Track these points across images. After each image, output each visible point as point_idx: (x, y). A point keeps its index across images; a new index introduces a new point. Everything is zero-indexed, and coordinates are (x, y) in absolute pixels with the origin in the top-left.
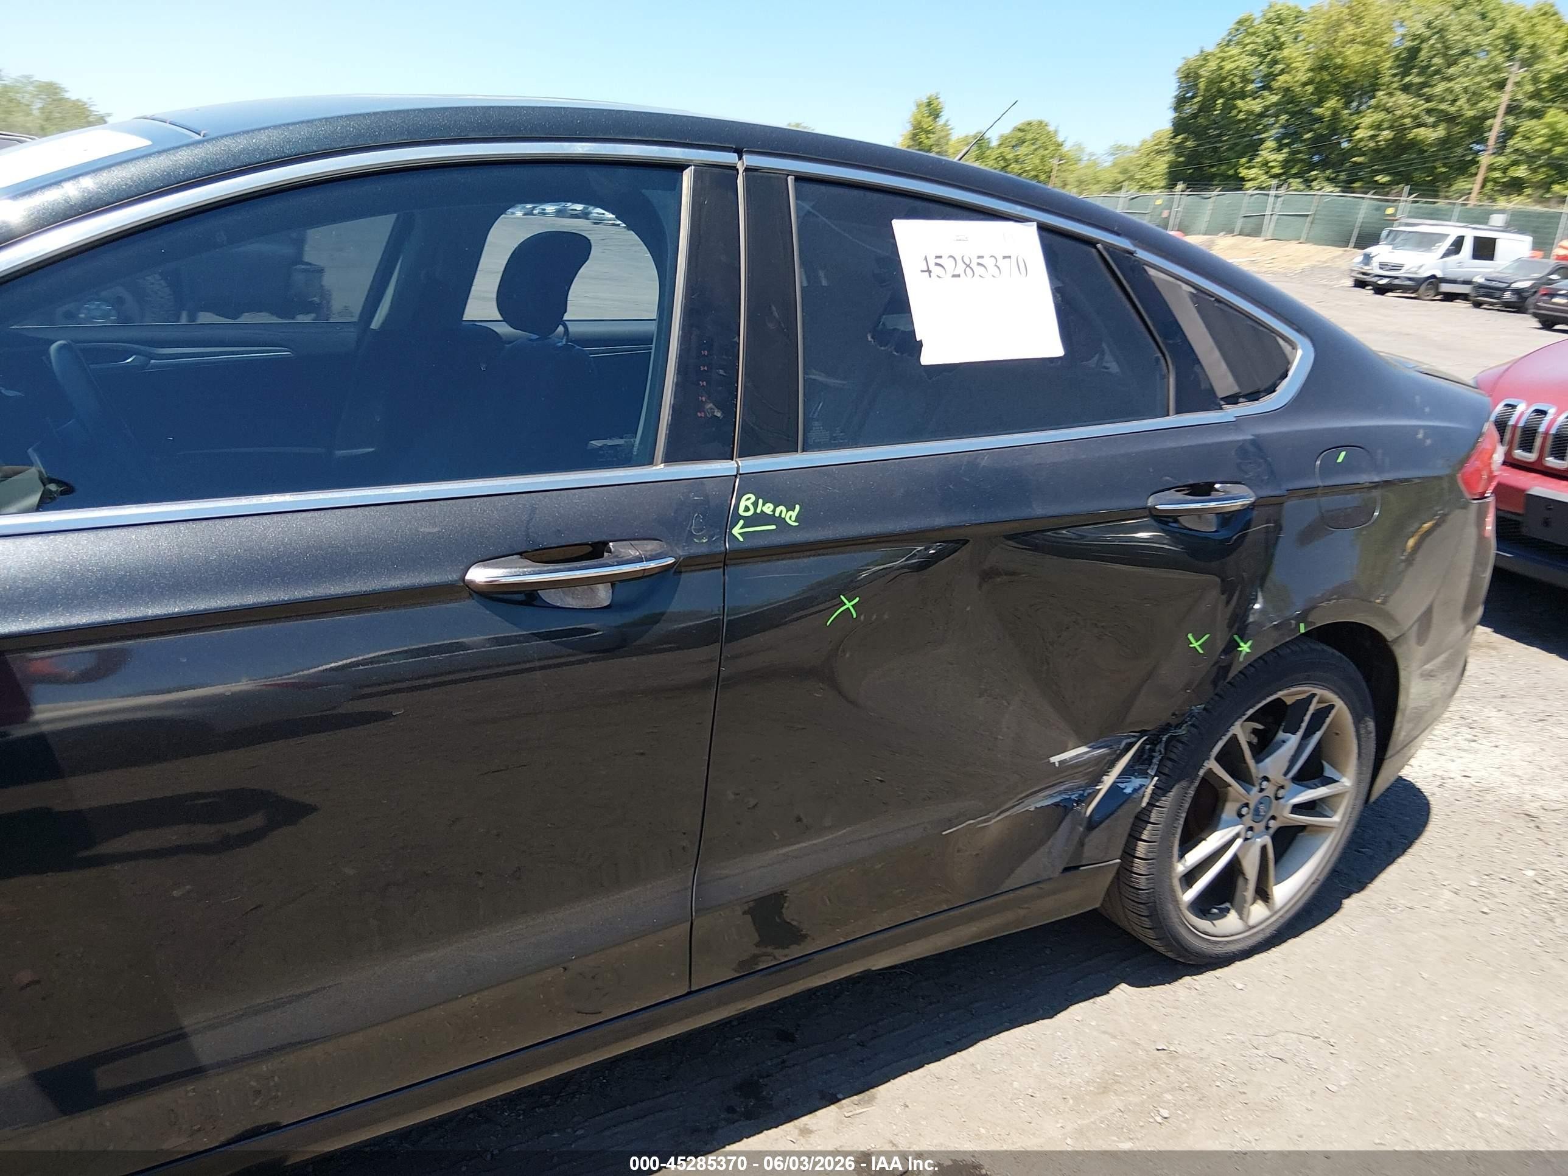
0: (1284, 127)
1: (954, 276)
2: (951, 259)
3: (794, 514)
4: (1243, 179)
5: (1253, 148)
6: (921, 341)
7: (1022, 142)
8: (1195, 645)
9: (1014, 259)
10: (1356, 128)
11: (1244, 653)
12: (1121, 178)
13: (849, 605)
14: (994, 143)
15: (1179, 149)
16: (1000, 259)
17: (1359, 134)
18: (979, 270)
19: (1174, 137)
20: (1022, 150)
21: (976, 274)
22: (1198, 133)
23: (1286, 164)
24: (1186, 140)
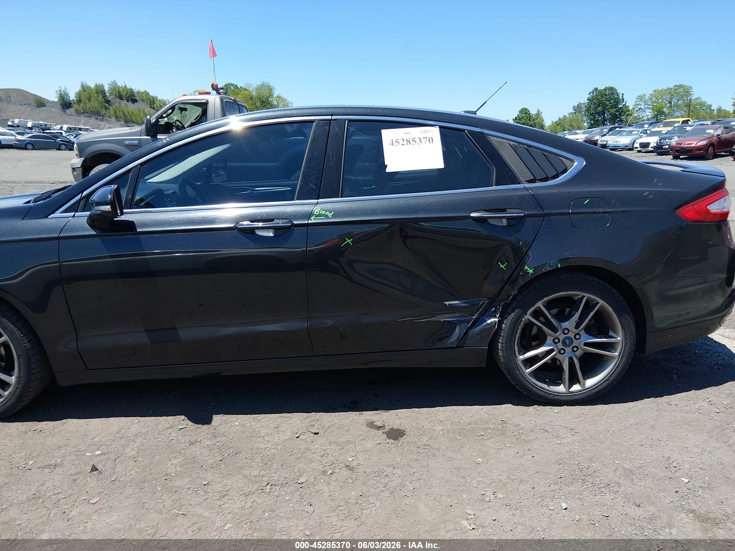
1: (402, 145)
2: (402, 140)
3: (331, 214)
6: (387, 166)
8: (502, 266)
9: (428, 139)
11: (530, 273)
13: (349, 241)
16: (422, 138)
18: (412, 142)
21: (411, 144)
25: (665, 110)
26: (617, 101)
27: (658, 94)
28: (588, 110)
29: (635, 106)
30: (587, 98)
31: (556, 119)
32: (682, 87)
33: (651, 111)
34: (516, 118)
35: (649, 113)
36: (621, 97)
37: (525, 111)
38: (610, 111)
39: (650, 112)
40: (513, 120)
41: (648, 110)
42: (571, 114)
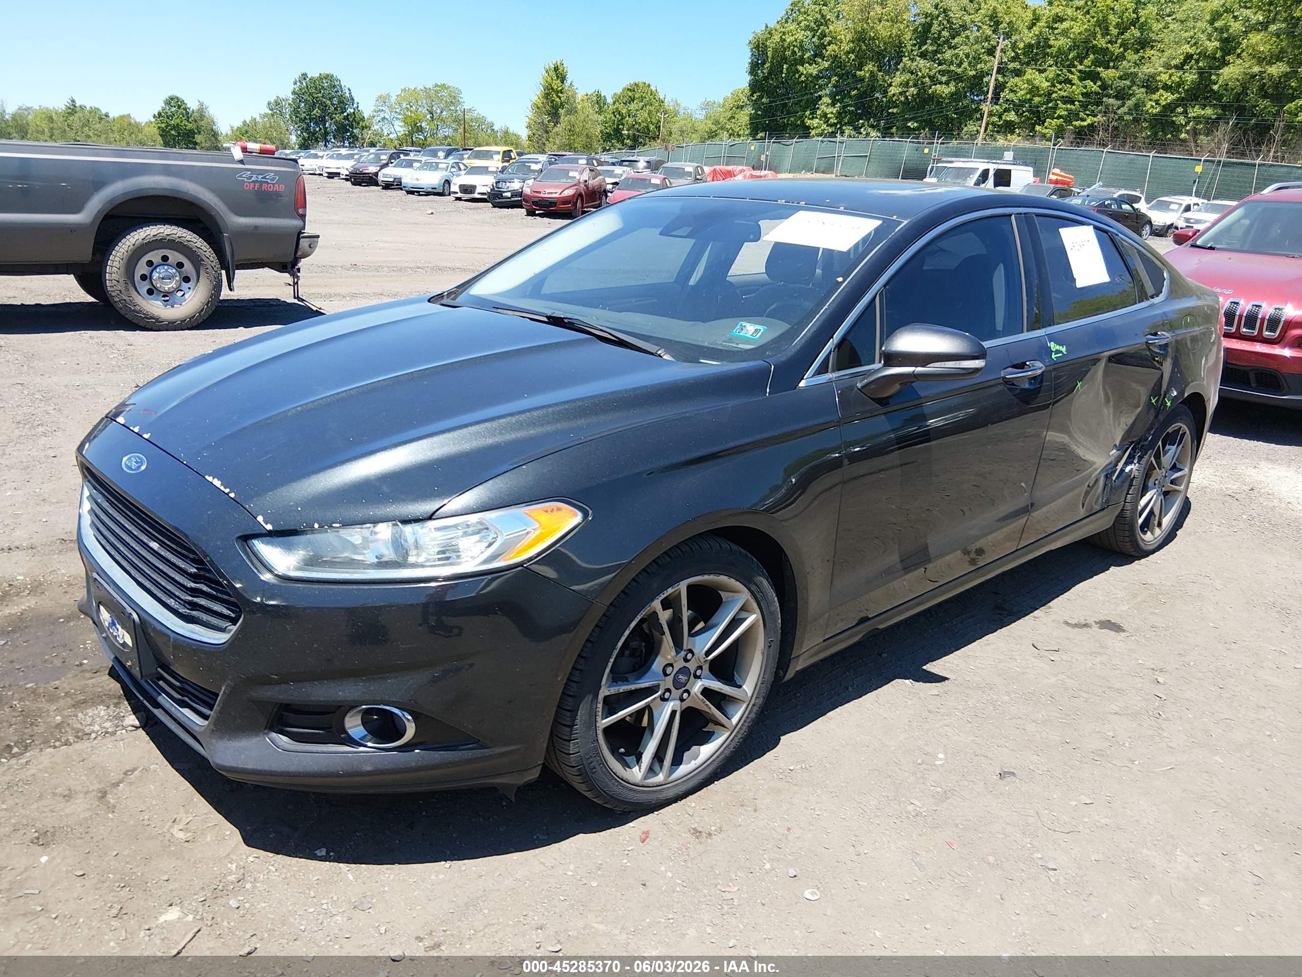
0: (835, 86)
4: (808, 128)
5: (813, 104)
7: (632, 100)
10: (890, 85)
11: (1169, 406)
12: (714, 128)
14: (610, 100)
15: (756, 104)
17: (893, 90)
19: (752, 95)
20: (633, 106)
22: (770, 93)
23: (839, 115)
24: (761, 97)
25: (423, 125)
26: (343, 102)
27: (409, 95)
28: (296, 111)
29: (375, 114)
30: (292, 89)
31: (238, 123)
32: (447, 89)
33: (403, 124)
34: (160, 114)
35: (399, 129)
36: (347, 95)
37: (174, 102)
38: (335, 118)
39: (401, 126)
40: (154, 116)
41: (396, 123)
42: (265, 115)
